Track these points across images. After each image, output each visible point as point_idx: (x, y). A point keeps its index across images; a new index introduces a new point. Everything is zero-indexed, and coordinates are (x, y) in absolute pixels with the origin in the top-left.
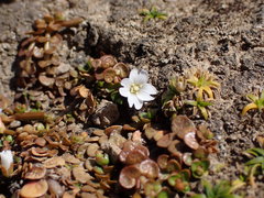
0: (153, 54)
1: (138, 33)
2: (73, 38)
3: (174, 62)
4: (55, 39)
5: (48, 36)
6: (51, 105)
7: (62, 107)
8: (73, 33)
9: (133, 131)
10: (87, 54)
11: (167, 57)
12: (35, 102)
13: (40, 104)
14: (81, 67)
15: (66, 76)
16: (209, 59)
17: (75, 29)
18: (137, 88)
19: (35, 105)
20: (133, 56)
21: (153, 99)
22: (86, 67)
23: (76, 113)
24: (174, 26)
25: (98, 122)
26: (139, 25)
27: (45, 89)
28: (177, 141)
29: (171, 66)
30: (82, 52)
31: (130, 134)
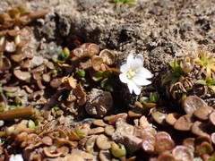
0: (139, 38)
1: (114, 19)
2: (40, 30)
3: (163, 45)
4: (25, 31)
5: (17, 28)
6: (30, 100)
7: (43, 100)
8: (40, 25)
9: (139, 118)
10: (58, 45)
11: (154, 40)
12: (14, 98)
13: (19, 100)
14: (55, 58)
15: (42, 68)
16: (196, 39)
17: (42, 21)
18: (133, 73)
19: (13, 102)
20: (115, 43)
21: (150, 83)
22: (60, 58)
23: (63, 105)
24: (147, 10)
25: (95, 112)
26: (112, 12)
27: (22, 84)
28: (198, 123)
29: (161, 49)
30: (52, 43)
31: (136, 121)
